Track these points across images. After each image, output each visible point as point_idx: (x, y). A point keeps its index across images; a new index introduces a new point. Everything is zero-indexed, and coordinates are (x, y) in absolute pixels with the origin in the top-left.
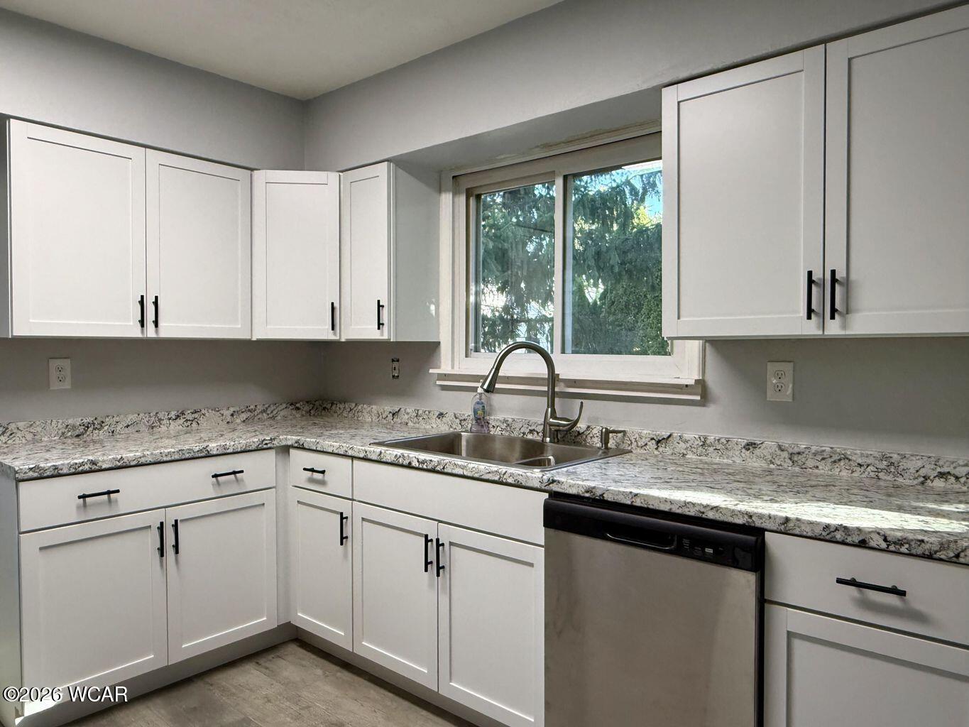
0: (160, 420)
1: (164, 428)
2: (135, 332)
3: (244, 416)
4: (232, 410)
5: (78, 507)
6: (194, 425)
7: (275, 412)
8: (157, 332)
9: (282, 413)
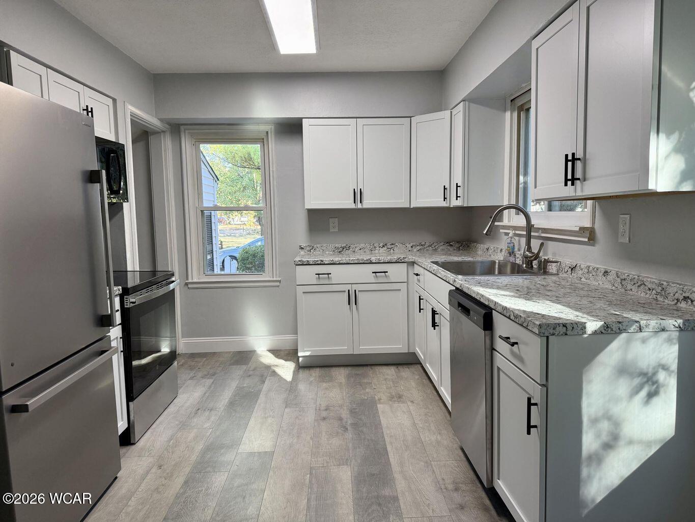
0: (375, 247)
1: (377, 251)
2: (353, 206)
3: (419, 248)
4: (412, 244)
5: (317, 278)
6: (392, 251)
7: (437, 247)
8: (362, 205)
9: (441, 248)
